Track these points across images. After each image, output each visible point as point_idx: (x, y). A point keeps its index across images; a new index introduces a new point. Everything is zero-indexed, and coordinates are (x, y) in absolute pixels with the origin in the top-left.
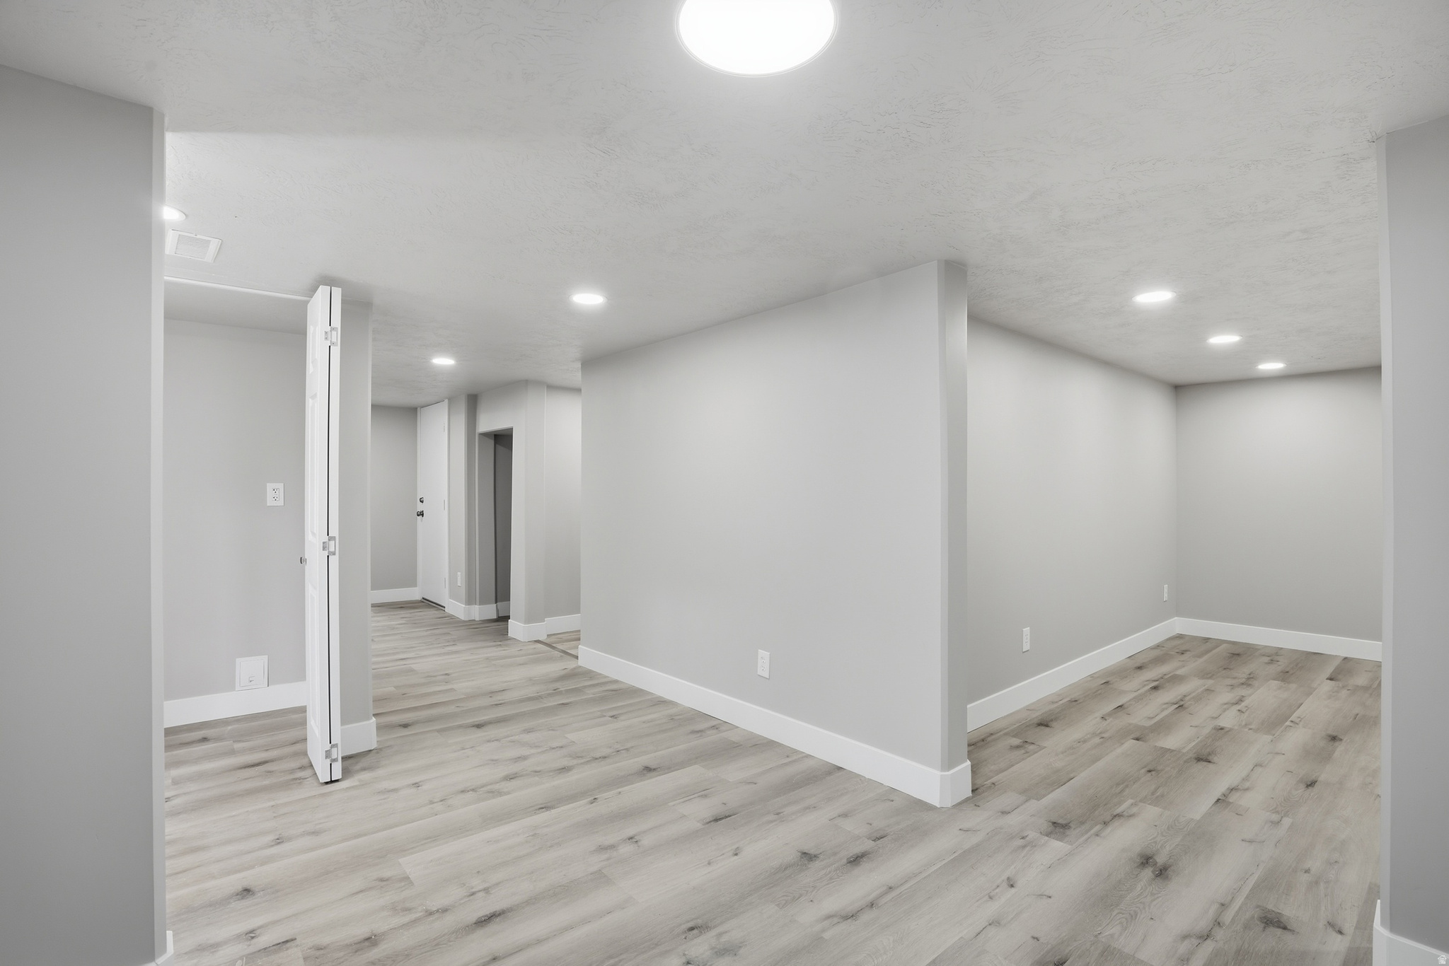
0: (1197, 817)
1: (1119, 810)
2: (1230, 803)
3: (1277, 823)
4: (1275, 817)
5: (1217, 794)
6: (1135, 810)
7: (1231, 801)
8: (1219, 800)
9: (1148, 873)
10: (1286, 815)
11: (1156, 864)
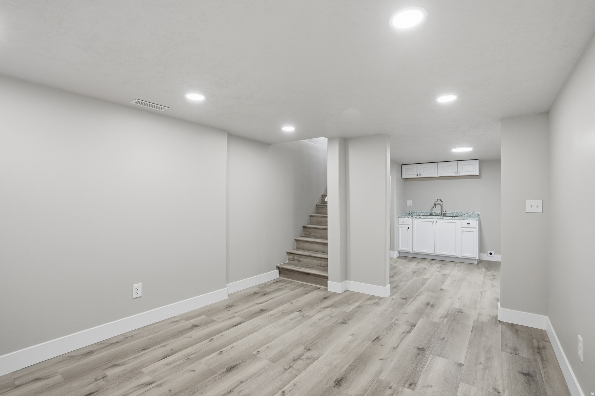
0: (421, 319)
1: (446, 319)
2: (411, 326)
3: (397, 320)
4: (397, 322)
5: (415, 329)
6: (442, 319)
7: (410, 327)
8: (414, 327)
9: (431, 303)
10: (392, 323)
11: (430, 306)
